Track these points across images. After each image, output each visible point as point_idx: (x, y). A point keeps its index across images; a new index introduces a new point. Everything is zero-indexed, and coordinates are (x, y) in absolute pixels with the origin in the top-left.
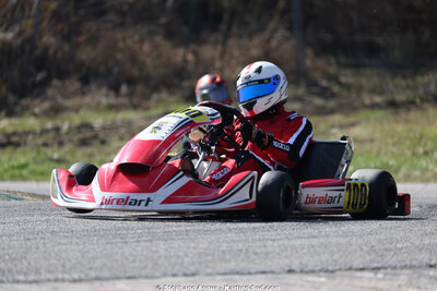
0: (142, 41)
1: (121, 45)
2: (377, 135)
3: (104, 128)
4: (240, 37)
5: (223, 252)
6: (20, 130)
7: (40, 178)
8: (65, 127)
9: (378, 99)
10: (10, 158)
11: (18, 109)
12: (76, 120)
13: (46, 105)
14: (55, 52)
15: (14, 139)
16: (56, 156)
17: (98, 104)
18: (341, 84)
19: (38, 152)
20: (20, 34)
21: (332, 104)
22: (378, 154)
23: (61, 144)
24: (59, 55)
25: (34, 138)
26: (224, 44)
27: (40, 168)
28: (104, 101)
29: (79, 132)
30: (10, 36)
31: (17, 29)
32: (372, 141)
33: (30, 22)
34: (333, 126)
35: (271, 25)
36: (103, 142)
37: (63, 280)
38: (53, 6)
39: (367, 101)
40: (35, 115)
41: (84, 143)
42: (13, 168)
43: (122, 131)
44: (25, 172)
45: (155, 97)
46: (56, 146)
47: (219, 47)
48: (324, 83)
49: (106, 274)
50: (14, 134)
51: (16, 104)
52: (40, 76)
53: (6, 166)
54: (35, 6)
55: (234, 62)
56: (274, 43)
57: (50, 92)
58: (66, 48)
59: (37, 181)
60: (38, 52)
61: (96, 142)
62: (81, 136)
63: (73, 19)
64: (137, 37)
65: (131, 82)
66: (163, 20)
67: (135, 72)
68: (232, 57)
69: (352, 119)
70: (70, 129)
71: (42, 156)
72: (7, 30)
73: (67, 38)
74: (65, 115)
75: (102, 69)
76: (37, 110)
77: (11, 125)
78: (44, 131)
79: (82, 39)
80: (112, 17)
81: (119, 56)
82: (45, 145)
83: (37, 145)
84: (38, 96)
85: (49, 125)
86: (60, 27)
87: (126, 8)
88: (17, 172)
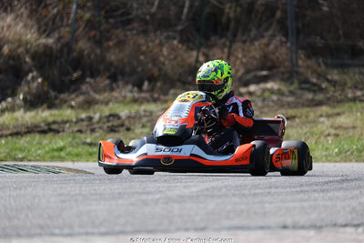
0: (161, 45)
1: (144, 48)
2: (359, 123)
3: (129, 117)
4: (244, 42)
5: (229, 212)
6: (59, 119)
7: (75, 159)
8: (97, 116)
9: (359, 93)
10: (50, 143)
11: (57, 102)
12: (106, 111)
13: (81, 98)
14: (89, 55)
15: (54, 127)
16: (88, 140)
17: (125, 97)
18: (328, 81)
19: (74, 138)
20: (59, 39)
21: (320, 97)
22: (359, 139)
23: (93, 131)
24: (92, 57)
25: (70, 126)
26: (230, 47)
27: (75, 151)
28: (129, 95)
29: (108, 121)
30: (50, 41)
31: (56, 35)
32: (354, 128)
33: (67, 29)
34: (321, 116)
35: (270, 32)
36: (128, 129)
37: (92, 234)
38: (88, 15)
39: (350, 95)
40: (72, 107)
41: (112, 130)
42: (53, 150)
43: (144, 120)
44: (62, 154)
45: (172, 91)
46: (88, 132)
47: (226, 50)
48: (314, 80)
49: (129, 228)
50: (54, 122)
51: (56, 98)
52: (75, 75)
53: (47, 149)
54: (72, 16)
55: (238, 62)
56: (272, 46)
57: (84, 88)
58: (98, 51)
59: (73, 161)
60: (75, 54)
61: (122, 129)
62: (110, 124)
63: (104, 26)
64: (157, 42)
65: (152, 79)
66: (179, 28)
67: (156, 72)
68: (237, 58)
69: (337, 110)
70: (101, 118)
71: (77, 140)
72: (48, 36)
73: (98, 43)
74: (96, 107)
75: (127, 69)
76: (73, 103)
77: (51, 115)
78: (80, 121)
79: (111, 43)
80: (135, 25)
81: (142, 57)
82: (80, 131)
83: (73, 132)
84: (74, 91)
85: (83, 115)
86: (93, 33)
87: (148, 17)
88: (56, 154)
